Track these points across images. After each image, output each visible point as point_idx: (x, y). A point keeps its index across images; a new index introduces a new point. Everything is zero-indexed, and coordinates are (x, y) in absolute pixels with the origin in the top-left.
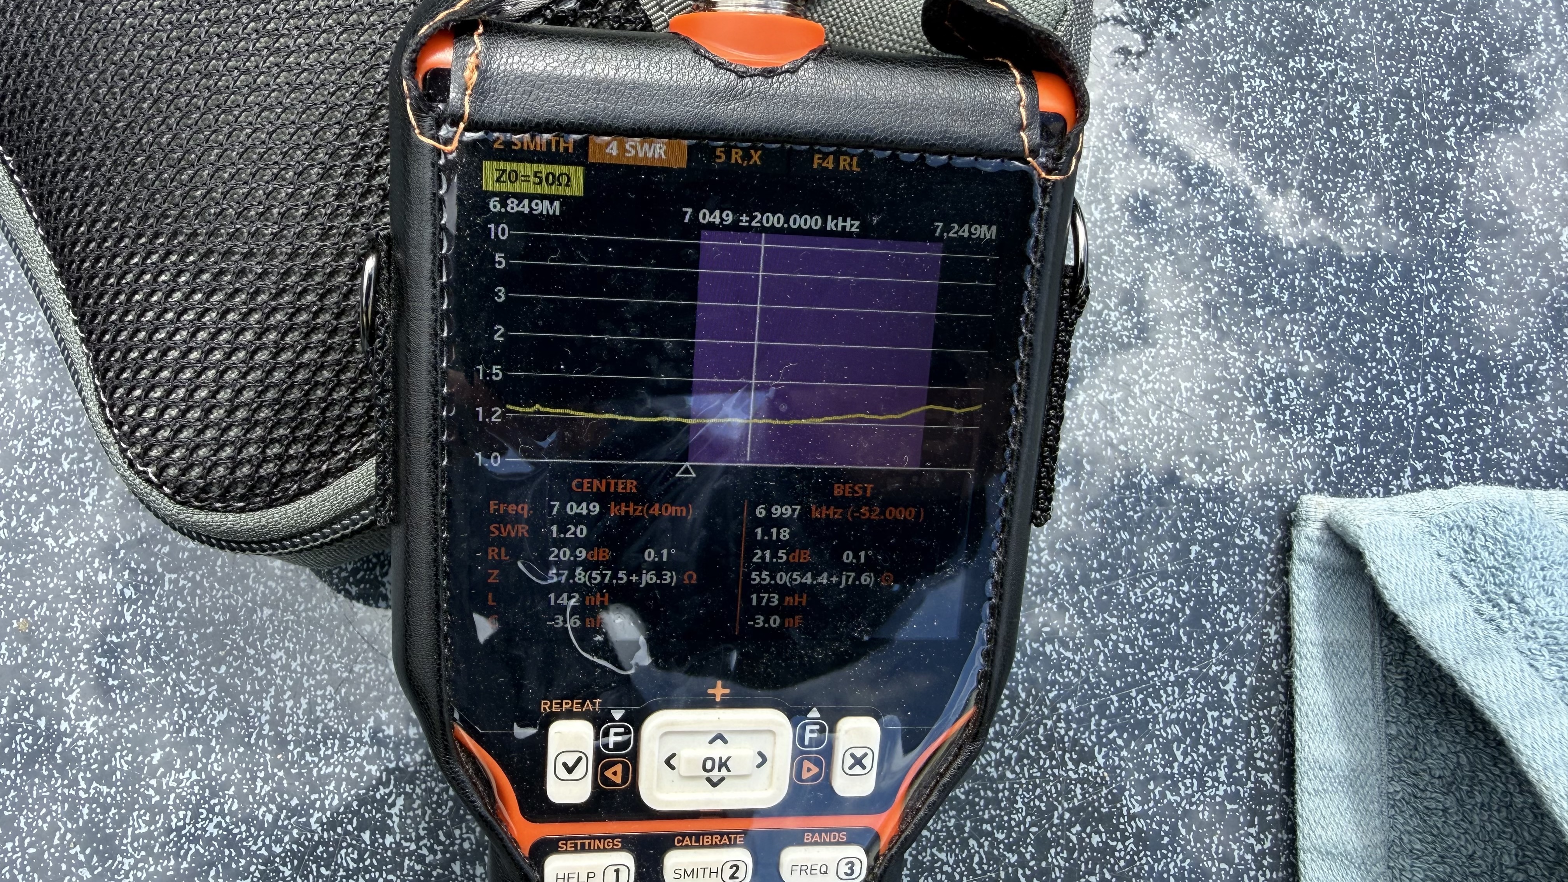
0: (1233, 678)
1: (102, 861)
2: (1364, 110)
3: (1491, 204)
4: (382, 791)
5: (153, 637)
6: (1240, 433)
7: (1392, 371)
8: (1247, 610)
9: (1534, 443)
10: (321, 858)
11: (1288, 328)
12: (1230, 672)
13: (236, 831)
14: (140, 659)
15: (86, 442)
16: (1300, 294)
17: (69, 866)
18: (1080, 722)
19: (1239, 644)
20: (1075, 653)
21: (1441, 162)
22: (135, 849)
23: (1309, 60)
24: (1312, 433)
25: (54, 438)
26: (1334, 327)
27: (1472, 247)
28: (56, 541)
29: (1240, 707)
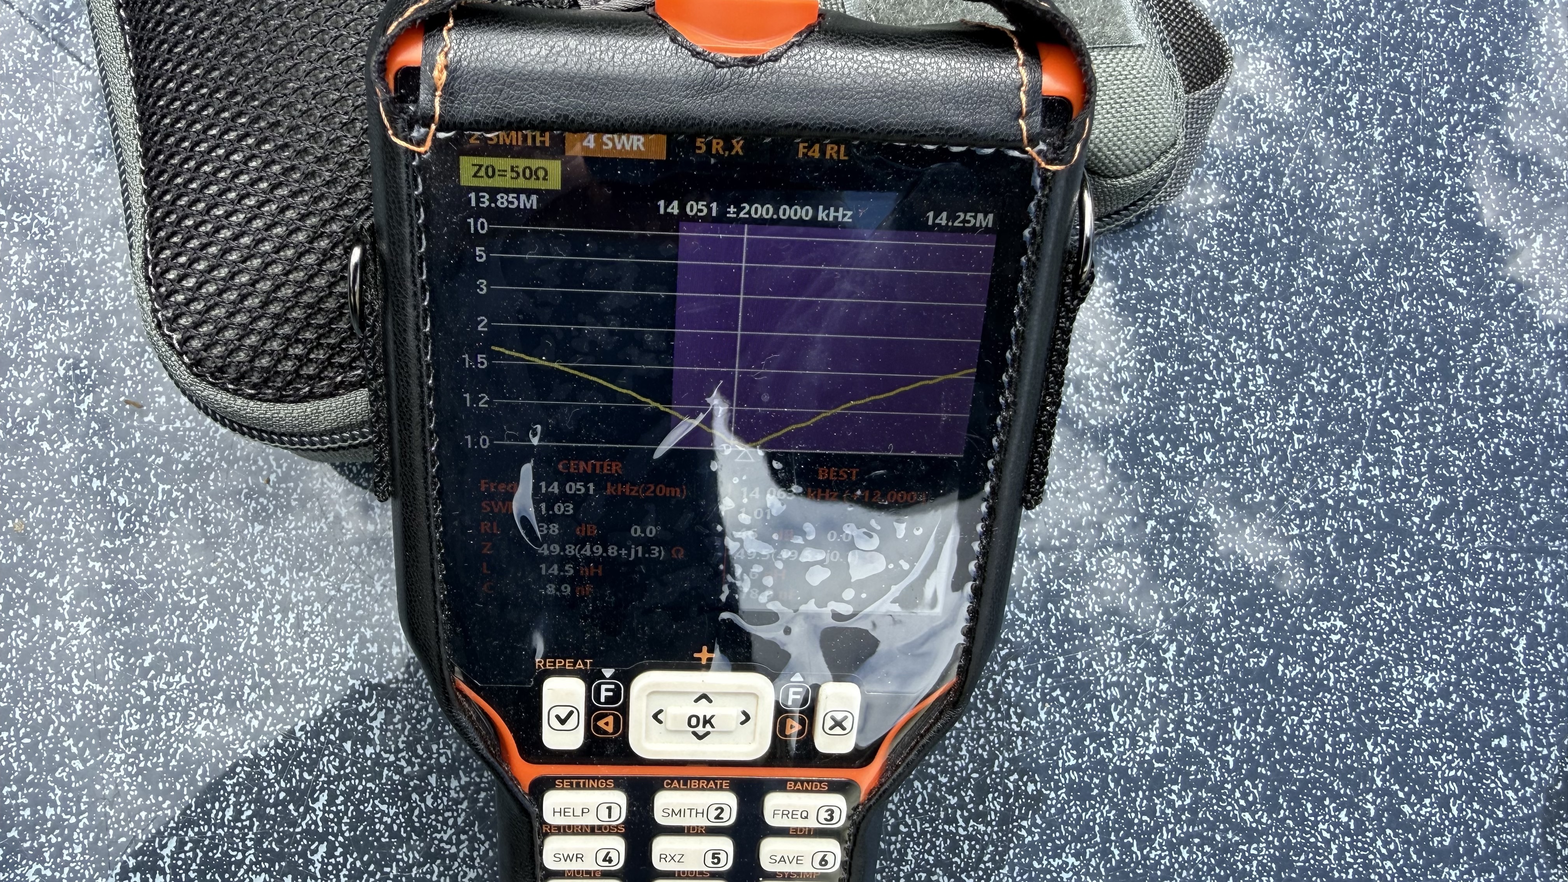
0: (1173, 648)
1: (94, 755)
2: (1362, 101)
3: (1473, 205)
4: (364, 704)
5: (146, 545)
6: (1206, 415)
7: (1357, 364)
8: (1193, 585)
9: (1480, 443)
10: (305, 764)
11: (1263, 316)
12: (1171, 642)
13: (223, 734)
14: (133, 565)
15: (82, 349)
16: (1279, 283)
17: (63, 757)
18: (1027, 679)
19: (1183, 615)
20: (1028, 614)
21: (1430, 159)
22: (126, 746)
23: (1315, 46)
24: (1274, 419)
25: (49, 342)
26: (1307, 318)
27: (1449, 247)
28: (51, 445)
29: (1177, 674)
